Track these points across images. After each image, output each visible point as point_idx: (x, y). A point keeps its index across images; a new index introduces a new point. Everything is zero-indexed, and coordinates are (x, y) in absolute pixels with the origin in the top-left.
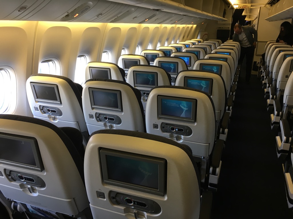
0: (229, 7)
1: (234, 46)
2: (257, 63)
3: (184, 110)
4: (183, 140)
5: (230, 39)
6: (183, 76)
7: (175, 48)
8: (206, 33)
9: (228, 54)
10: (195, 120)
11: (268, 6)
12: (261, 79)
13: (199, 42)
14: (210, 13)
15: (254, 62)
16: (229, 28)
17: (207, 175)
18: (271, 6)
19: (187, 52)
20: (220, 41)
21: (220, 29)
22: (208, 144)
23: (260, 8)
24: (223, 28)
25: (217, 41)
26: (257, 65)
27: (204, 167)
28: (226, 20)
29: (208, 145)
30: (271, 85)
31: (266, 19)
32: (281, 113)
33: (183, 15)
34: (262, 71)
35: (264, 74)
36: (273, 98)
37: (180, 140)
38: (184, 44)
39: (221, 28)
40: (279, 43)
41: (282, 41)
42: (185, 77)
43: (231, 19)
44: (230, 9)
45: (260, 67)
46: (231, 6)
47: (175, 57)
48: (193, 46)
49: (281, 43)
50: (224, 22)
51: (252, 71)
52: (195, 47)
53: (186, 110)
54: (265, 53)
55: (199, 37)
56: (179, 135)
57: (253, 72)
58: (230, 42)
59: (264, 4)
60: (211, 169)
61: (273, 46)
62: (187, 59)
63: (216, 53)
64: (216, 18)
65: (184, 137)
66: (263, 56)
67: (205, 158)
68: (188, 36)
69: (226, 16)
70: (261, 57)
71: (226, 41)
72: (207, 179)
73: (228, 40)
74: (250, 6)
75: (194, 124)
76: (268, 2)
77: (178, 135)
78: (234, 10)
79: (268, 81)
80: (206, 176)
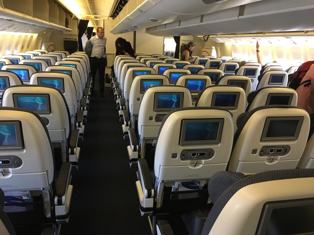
0: (72, 16)
1: (82, 58)
2: (109, 75)
3: (6, 136)
4: (12, 174)
5: (79, 51)
6: (11, 93)
7: (9, 60)
8: (52, 43)
9: (74, 66)
10: (23, 147)
11: (111, 19)
12: (112, 91)
13: (42, 53)
14: (46, 21)
15: (106, 74)
16: (76, 39)
17: (52, 207)
18: (113, 19)
19: (25, 64)
20: (67, 52)
21: (67, 40)
22: (46, 172)
23: (104, 20)
24: (69, 39)
25: (64, 53)
26: (109, 77)
27: (47, 199)
28: (71, 31)
29: (45, 174)
30: (120, 96)
31: (110, 32)
32: (129, 122)
33: (7, 20)
34: (113, 83)
35: (114, 86)
36: (122, 109)
37: (8, 175)
38: (22, 56)
39: (67, 38)
40: (125, 55)
41: (127, 53)
42: (13, 94)
43: (77, 29)
44: (73, 19)
45: (112, 79)
46: (73, 16)
47: (7, 71)
48: (35, 58)
49: (126, 55)
50: (68, 33)
51: (105, 83)
52: (36, 59)
53: (9, 136)
54: (113, 66)
55: (43, 48)
56: (6, 169)
57: (106, 85)
58: (78, 54)
59: (106, 17)
60: (56, 199)
61: (119, 58)
62: (24, 72)
63: (60, 65)
64: (56, 27)
65: (12, 170)
66: (112, 68)
67: (45, 189)
68: (28, 47)
69: (69, 26)
70: (111, 69)
71: (73, 53)
72: (53, 212)
73: (77, 51)
74: (94, 17)
75: (23, 151)
76: (109, 15)
77: (4, 169)
78: (79, 21)
79: (118, 92)
80: (51, 209)
